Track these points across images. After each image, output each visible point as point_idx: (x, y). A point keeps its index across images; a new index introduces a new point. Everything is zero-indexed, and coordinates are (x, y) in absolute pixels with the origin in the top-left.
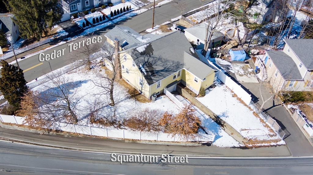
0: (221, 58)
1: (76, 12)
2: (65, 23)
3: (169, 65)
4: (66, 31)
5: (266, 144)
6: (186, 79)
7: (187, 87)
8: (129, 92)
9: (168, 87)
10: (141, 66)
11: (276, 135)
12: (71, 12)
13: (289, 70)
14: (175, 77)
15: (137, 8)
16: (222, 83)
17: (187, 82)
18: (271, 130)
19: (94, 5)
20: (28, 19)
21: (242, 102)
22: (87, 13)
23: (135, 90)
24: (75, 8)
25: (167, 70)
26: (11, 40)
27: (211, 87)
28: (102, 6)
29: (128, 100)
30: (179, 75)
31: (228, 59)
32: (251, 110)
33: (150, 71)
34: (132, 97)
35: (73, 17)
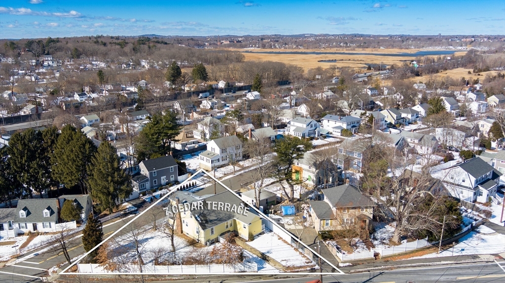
0: (274, 214)
1: (145, 190)
2: (134, 200)
3: (222, 216)
4: (135, 207)
5: (303, 269)
6: (238, 229)
7: (240, 236)
8: (188, 242)
9: (222, 235)
10: (196, 216)
11: (312, 262)
12: (140, 190)
13: (324, 212)
14: (227, 227)
15: (202, 184)
16: (271, 231)
17: (239, 232)
18: (308, 259)
19: (162, 183)
20: (103, 193)
21: (286, 242)
22: (155, 191)
23: (194, 240)
24: (144, 187)
25: (221, 220)
26: (84, 217)
27: (260, 234)
28: (169, 185)
29: (187, 247)
30: (231, 225)
31: (280, 214)
32: (293, 247)
33: (204, 220)
34: (190, 245)
35: (141, 195)
